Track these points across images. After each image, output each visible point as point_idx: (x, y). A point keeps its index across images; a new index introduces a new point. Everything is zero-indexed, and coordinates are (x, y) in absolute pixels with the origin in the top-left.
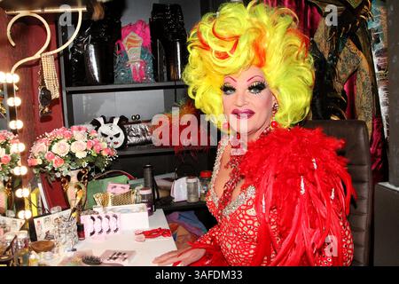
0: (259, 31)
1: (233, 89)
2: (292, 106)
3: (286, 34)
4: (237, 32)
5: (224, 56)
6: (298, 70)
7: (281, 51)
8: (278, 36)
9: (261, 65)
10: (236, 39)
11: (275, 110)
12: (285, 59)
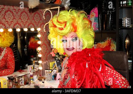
0: (74, 19)
3: (83, 20)
4: (66, 20)
5: (62, 29)
6: (88, 32)
7: (82, 26)
8: (80, 21)
9: (75, 31)
10: (66, 23)
12: (84, 28)
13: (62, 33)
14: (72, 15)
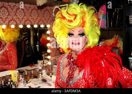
7: (90, 22)
10: (76, 15)
13: (70, 26)
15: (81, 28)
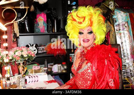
0: (91, 15)
1: (83, 33)
2: (100, 38)
3: (98, 16)
4: (84, 16)
5: (81, 23)
6: (102, 27)
7: (97, 21)
8: (96, 17)
9: (91, 26)
10: (84, 18)
11: (95, 40)
12: (98, 24)
14: (89, 12)
15: (89, 28)
